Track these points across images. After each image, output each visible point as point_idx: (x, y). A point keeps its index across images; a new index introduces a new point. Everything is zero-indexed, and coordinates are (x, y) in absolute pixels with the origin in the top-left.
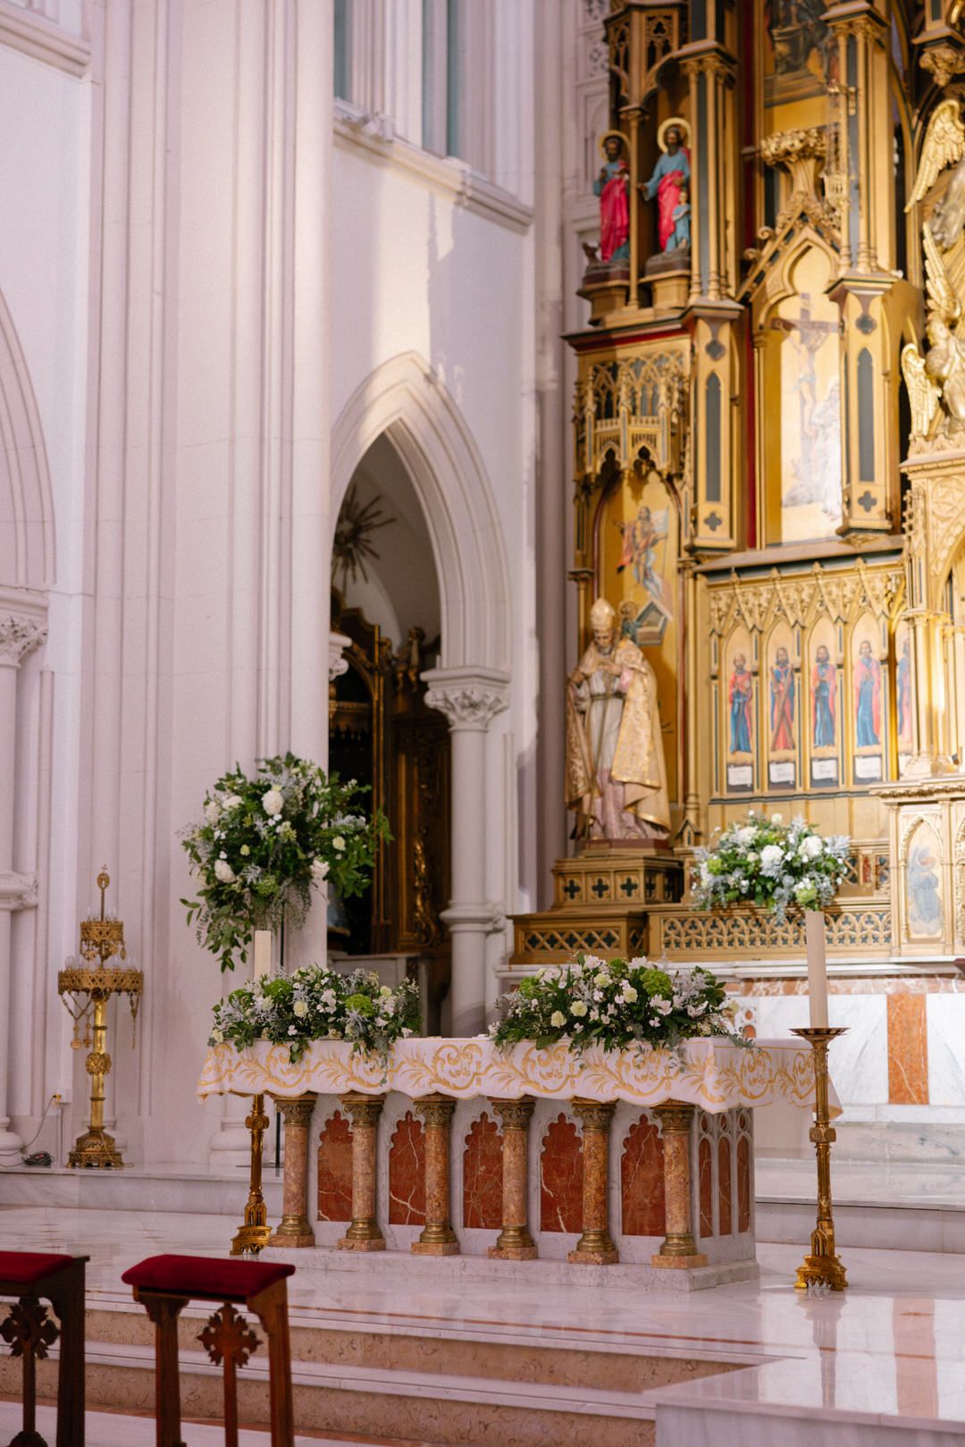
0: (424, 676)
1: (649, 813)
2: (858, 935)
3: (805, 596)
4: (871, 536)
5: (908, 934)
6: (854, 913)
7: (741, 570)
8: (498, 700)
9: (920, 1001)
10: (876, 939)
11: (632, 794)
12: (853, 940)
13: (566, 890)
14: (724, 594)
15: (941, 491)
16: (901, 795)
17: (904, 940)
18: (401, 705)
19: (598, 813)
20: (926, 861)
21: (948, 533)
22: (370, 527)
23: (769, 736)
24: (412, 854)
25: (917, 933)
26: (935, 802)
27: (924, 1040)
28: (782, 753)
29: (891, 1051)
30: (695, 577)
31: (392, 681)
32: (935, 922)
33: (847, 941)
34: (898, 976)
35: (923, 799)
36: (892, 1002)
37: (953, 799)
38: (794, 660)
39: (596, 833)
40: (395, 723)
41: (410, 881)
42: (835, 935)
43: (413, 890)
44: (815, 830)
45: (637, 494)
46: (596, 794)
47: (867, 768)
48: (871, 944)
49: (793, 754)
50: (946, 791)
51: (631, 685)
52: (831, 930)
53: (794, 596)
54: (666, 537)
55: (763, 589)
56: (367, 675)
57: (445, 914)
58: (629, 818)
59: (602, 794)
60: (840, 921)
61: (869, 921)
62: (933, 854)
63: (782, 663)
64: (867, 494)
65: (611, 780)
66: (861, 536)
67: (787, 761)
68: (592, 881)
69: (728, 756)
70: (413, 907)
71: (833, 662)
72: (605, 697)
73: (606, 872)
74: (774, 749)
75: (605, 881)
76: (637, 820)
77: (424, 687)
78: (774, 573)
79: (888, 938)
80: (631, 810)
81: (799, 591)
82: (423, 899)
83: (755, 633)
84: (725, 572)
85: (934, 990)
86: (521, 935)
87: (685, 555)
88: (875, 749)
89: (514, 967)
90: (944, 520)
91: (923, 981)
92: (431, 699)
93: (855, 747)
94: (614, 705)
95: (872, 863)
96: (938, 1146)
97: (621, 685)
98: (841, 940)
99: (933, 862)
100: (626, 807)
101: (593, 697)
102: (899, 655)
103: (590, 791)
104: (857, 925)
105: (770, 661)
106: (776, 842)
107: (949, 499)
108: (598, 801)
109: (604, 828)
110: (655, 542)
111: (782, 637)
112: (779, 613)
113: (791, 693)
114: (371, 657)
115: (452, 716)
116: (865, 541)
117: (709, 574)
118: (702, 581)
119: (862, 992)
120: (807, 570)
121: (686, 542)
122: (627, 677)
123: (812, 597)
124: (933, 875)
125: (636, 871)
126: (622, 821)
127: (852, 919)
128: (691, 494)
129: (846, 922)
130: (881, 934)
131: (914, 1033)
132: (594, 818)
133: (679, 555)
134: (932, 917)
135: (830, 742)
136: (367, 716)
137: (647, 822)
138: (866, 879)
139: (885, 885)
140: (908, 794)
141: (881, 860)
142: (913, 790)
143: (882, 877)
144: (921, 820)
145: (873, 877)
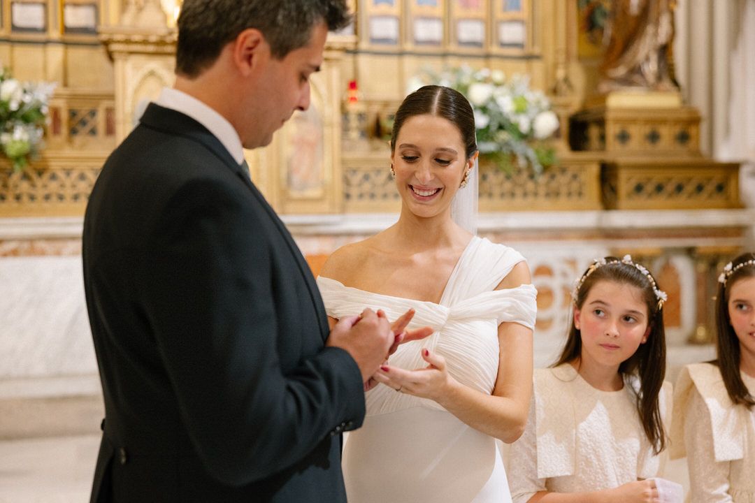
2: (68, 192)
6: (63, 169)
12: (61, 198)
16: (136, 43)
33: (54, 198)
35: (161, 49)
42: (40, 192)
47: (28, 16)
52: (33, 186)
60: (46, 176)
98: (47, 197)
104: (68, 182)
127: (61, 175)
129: (53, 177)
138: (56, 130)
139: (78, 140)
140: (145, 42)
141: (73, 114)
142: (153, 38)
143: (73, 132)
144: (152, 74)
145: (64, 130)
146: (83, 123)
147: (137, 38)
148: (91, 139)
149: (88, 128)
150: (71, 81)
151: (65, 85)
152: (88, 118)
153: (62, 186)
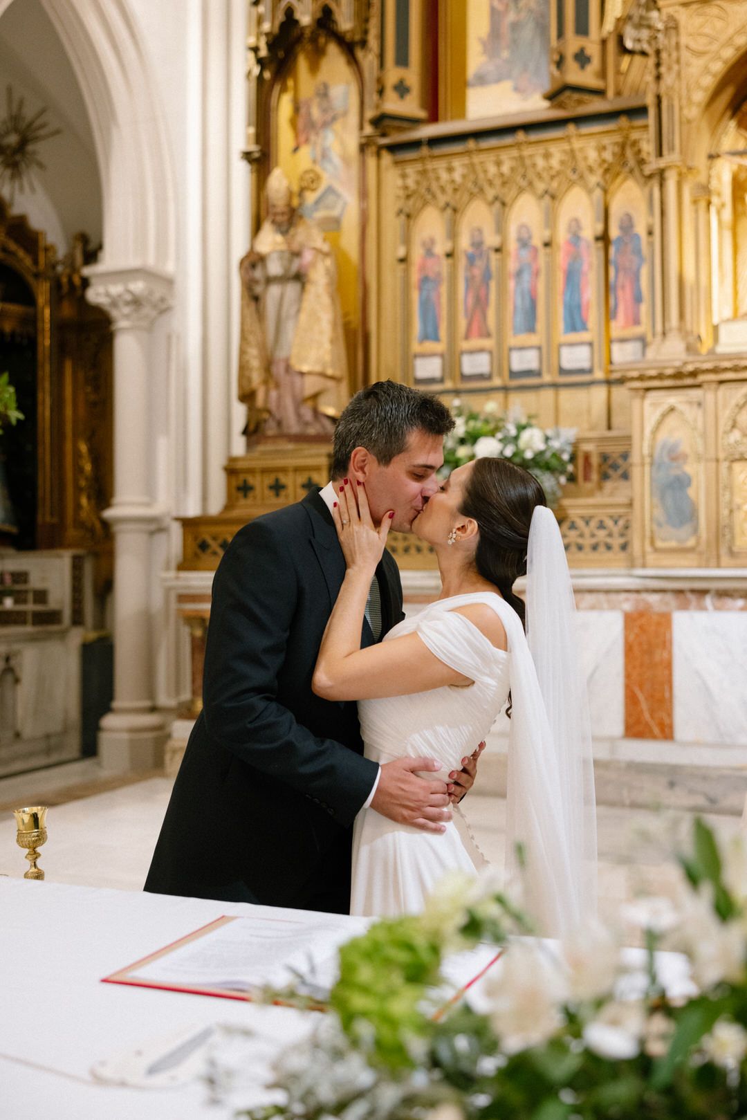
0: (87, 271)
1: (329, 405)
2: (587, 542)
3: (505, 169)
4: (586, 97)
5: (652, 543)
6: (582, 517)
7: (434, 142)
8: (163, 300)
9: (665, 621)
10: (609, 547)
11: (311, 384)
12: (580, 548)
13: (239, 489)
14: (411, 170)
15: (698, 21)
16: (651, 378)
17: (648, 548)
18: (67, 310)
19: (273, 405)
20: (675, 456)
21: (706, 70)
22: (36, 139)
23: (462, 323)
24: (77, 454)
25: (663, 540)
26: (699, 386)
27: (669, 665)
28: (476, 342)
29: (628, 676)
30: (378, 155)
31: (57, 285)
32: (687, 529)
33: (573, 549)
34: (638, 591)
35: (679, 383)
36: (629, 620)
37: (721, 382)
38: (491, 240)
39: (271, 429)
40: (59, 327)
41: (76, 481)
43: (78, 490)
44: (534, 422)
45: (314, 68)
46: (272, 385)
47: (575, 357)
48: (602, 554)
49: (488, 343)
50: (715, 370)
51: (313, 264)
53: (492, 169)
54: (345, 114)
55: (457, 163)
56: (30, 279)
57: (109, 514)
58: (307, 414)
59: (277, 386)
61: (601, 526)
62: (685, 448)
63: (478, 244)
64: (582, 50)
65: (288, 368)
66: (576, 96)
67: (481, 350)
68: (269, 480)
69: (416, 347)
70: (78, 506)
71: (537, 242)
72: (282, 279)
73: (284, 470)
74: (467, 337)
75: (284, 479)
76: (316, 413)
77: (86, 283)
78: (471, 144)
79: (624, 547)
80: (310, 404)
81: (499, 164)
82: (89, 498)
83: (449, 211)
84: (415, 144)
85: (684, 607)
86: (190, 538)
87: (369, 130)
88: (585, 336)
89: (184, 574)
90: (699, 54)
91: (669, 597)
92: (95, 295)
93: (562, 335)
94: (292, 289)
95: (595, 461)
96: (691, 792)
97: (301, 267)
99: (685, 457)
100: (305, 400)
101: (269, 280)
102: (614, 233)
103: (265, 382)
104: (587, 531)
105: (465, 243)
106: (492, 434)
107: (707, 30)
108: (274, 394)
109: (279, 423)
110: (334, 119)
111: (478, 215)
112: (476, 190)
113: (487, 276)
114: (36, 262)
115: (114, 313)
116: (580, 102)
117: (393, 148)
118: (387, 158)
119: (593, 608)
120: (508, 140)
121: (370, 114)
122: (308, 256)
123: (513, 169)
124: (685, 474)
125: (317, 469)
126: (299, 416)
127: (580, 523)
128: (376, 63)
130: (617, 542)
131: (657, 658)
132: (269, 411)
133: (361, 128)
134: (682, 523)
135: (531, 329)
136: (32, 321)
137: (329, 417)
138: (587, 478)
139: (609, 485)
140: (660, 377)
141: (605, 458)
142: (669, 372)
143: (605, 477)
144: (672, 409)
145: (595, 476)
146: (615, 467)
147: (653, 373)
148: (622, 483)
149: (620, 472)
150: (616, 421)
151: (609, 427)
152: (620, 462)
153: (581, 535)
